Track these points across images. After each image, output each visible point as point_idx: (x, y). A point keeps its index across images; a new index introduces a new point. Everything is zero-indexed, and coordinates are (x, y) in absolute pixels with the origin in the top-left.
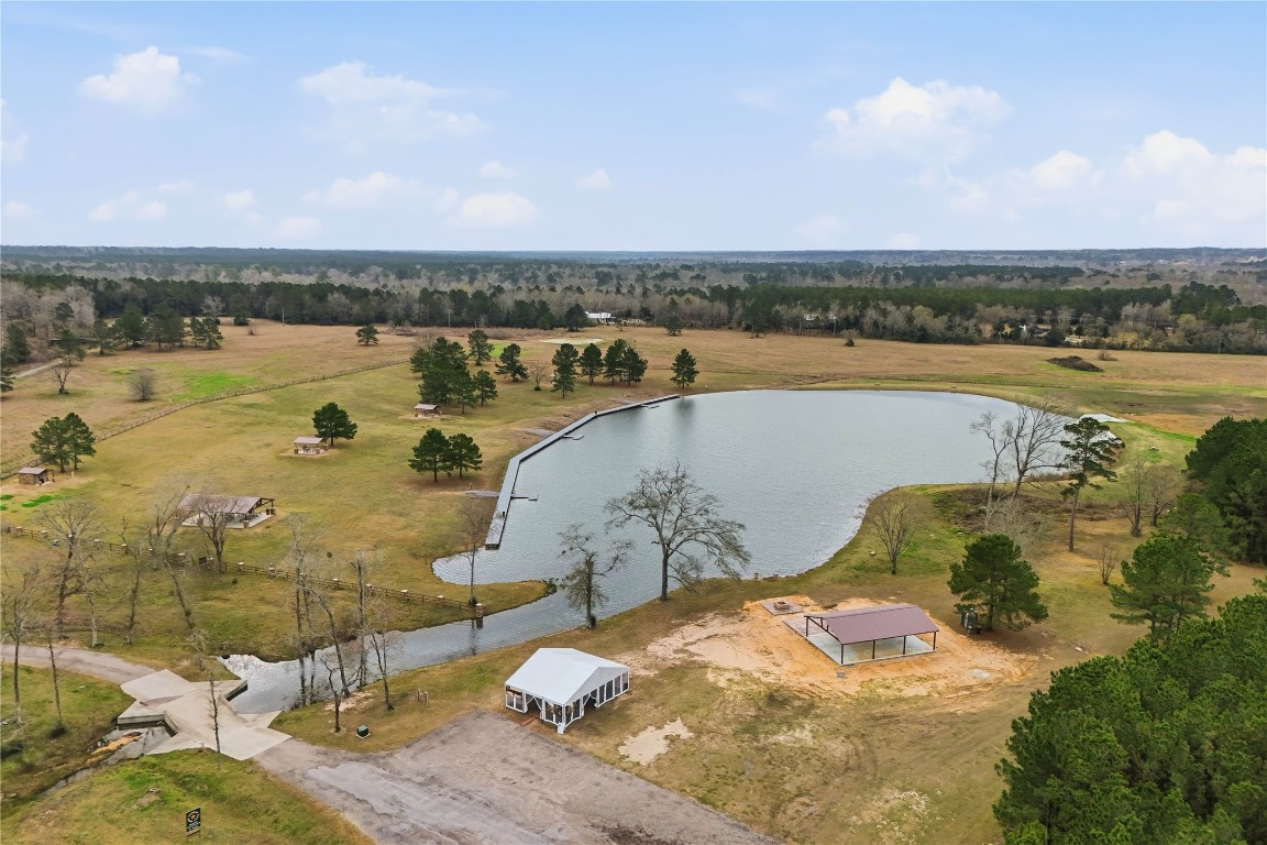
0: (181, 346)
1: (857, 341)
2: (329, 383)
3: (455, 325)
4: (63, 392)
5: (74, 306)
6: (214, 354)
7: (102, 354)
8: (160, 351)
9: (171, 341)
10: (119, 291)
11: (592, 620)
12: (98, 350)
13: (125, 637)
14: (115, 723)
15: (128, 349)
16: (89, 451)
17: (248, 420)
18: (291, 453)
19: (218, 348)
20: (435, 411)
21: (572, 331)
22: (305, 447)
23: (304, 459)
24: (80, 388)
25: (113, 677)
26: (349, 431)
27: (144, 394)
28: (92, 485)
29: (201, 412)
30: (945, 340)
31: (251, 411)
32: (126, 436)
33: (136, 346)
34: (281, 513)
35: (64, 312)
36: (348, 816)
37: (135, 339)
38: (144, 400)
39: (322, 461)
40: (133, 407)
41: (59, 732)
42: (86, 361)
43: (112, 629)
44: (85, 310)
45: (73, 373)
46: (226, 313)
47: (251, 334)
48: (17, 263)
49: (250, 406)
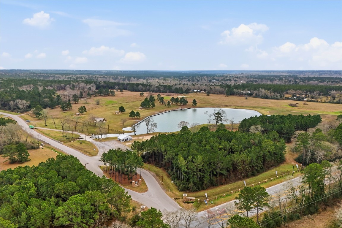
0: (109, 95)
1: (248, 98)
2: (130, 103)
3: (163, 92)
4: (86, 103)
5: (92, 88)
6: (114, 97)
7: (95, 97)
8: (105, 96)
9: (107, 94)
10: (101, 84)
11: (135, 134)
12: (94, 96)
13: (82, 132)
14: (78, 138)
15: (99, 96)
16: (86, 112)
17: (112, 108)
18: (115, 114)
19: (114, 96)
20: (142, 109)
21: (186, 94)
22: (117, 113)
23: (116, 115)
24: (89, 102)
25: (79, 135)
26: (124, 111)
27: (98, 104)
28: (85, 116)
29: (105, 107)
30: (272, 98)
31: (113, 107)
32: (93, 110)
33: (101, 95)
34: (107, 121)
35: (90, 89)
36: (95, 145)
37: (101, 94)
38: (98, 105)
39: (119, 115)
40: (96, 106)
41: (73, 138)
42: (92, 98)
43: (81, 131)
44: (94, 88)
45: (88, 100)
46: (119, 89)
47: (122, 93)
48: (88, 76)
49: (114, 106)
